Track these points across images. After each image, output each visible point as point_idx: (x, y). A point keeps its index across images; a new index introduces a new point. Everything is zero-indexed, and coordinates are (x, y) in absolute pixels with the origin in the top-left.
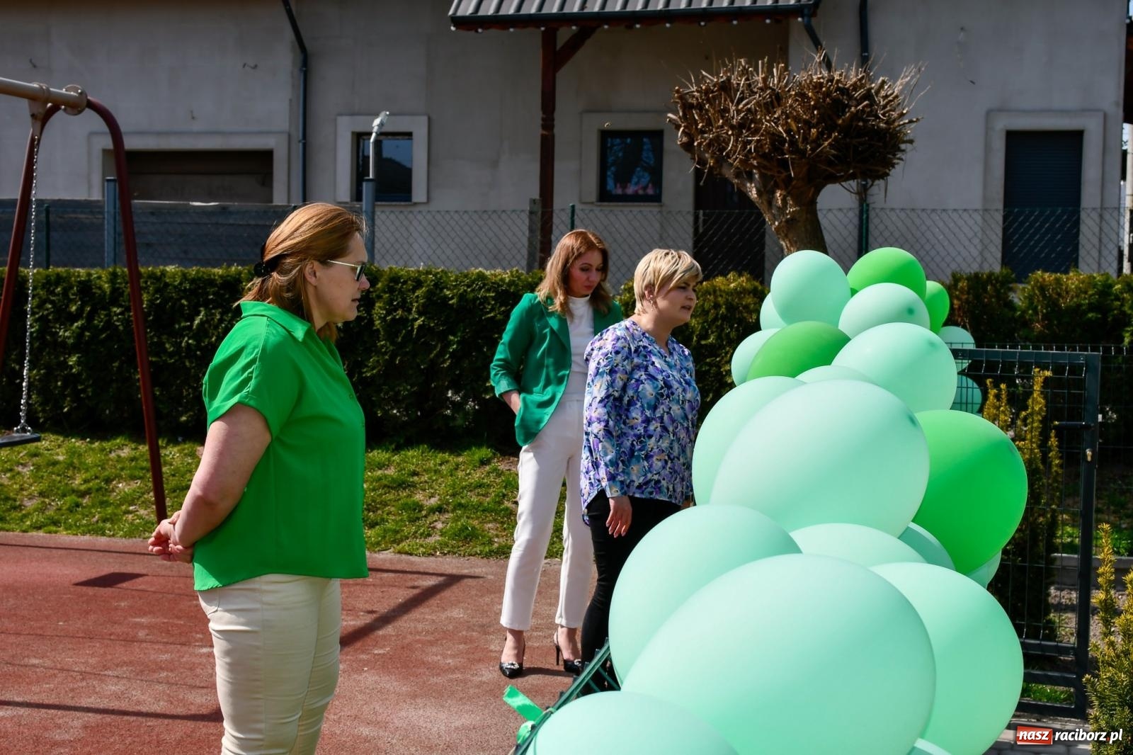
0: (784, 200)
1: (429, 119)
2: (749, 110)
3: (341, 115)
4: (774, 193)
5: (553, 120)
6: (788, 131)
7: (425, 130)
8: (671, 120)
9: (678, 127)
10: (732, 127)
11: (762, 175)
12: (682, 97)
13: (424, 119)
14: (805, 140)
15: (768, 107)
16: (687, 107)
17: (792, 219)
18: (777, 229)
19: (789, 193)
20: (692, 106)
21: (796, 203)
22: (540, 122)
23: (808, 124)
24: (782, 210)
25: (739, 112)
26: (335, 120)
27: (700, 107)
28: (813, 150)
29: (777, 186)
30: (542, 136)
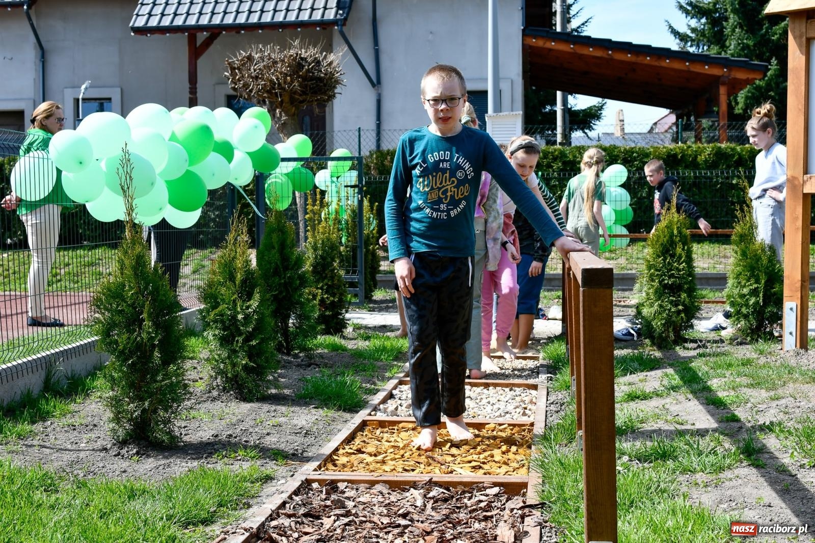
0: (280, 114)
1: (122, 89)
2: (260, 69)
3: (66, 88)
4: (275, 110)
5: (196, 88)
6: (277, 79)
7: (119, 97)
8: (225, 76)
9: (229, 79)
10: (252, 78)
11: (270, 102)
12: (229, 64)
13: (119, 90)
14: (285, 82)
15: (268, 67)
16: (233, 69)
17: (284, 123)
18: (278, 128)
19: (283, 110)
20: (235, 68)
21: (287, 115)
22: (188, 90)
23: (286, 75)
24: (279, 119)
25: (255, 70)
26: (63, 91)
27: (239, 69)
28: (289, 87)
29: (277, 107)
30: (190, 98)
